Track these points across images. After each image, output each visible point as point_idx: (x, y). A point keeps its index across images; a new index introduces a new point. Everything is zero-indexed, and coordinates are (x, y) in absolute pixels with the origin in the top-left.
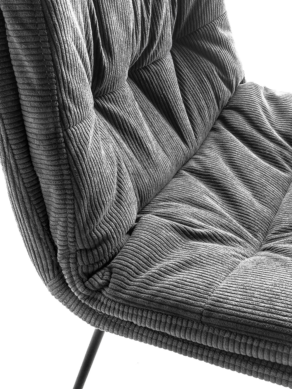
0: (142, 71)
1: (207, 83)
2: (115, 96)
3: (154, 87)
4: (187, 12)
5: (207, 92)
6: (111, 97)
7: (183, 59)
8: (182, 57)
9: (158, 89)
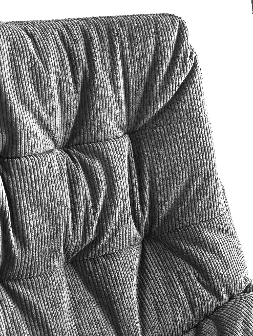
0: (87, 262)
1: (178, 285)
2: (32, 282)
3: (97, 279)
5: (177, 295)
6: (27, 282)
7: (155, 256)
8: (154, 254)
9: (101, 282)
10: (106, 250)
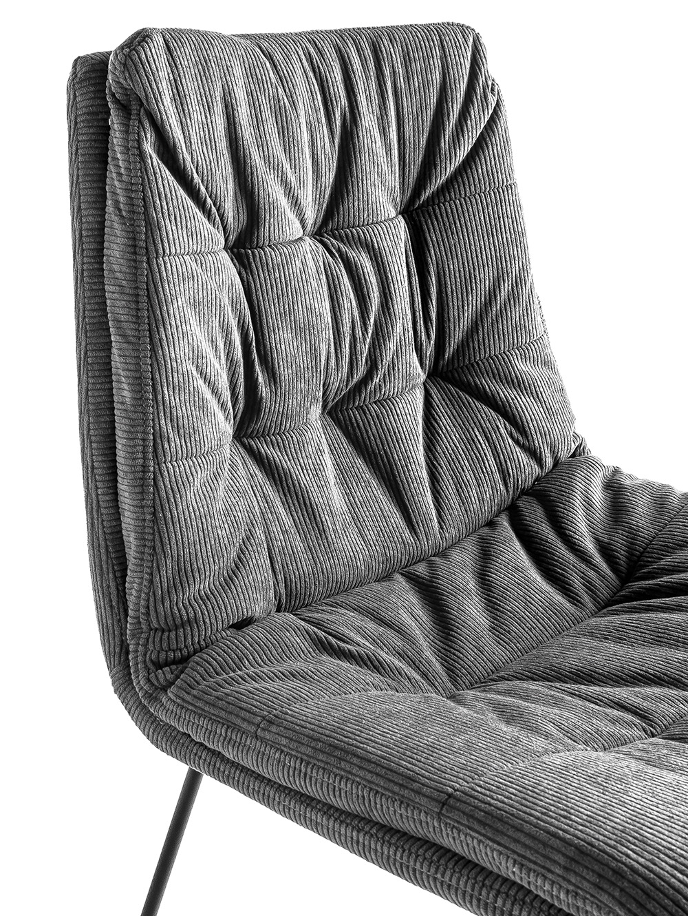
0: (353, 412)
1: (483, 445)
2: (282, 440)
3: (369, 438)
4: (456, 336)
5: (482, 460)
6: (277, 440)
7: (446, 403)
8: (444, 400)
9: (376, 441)
10: (380, 393)
